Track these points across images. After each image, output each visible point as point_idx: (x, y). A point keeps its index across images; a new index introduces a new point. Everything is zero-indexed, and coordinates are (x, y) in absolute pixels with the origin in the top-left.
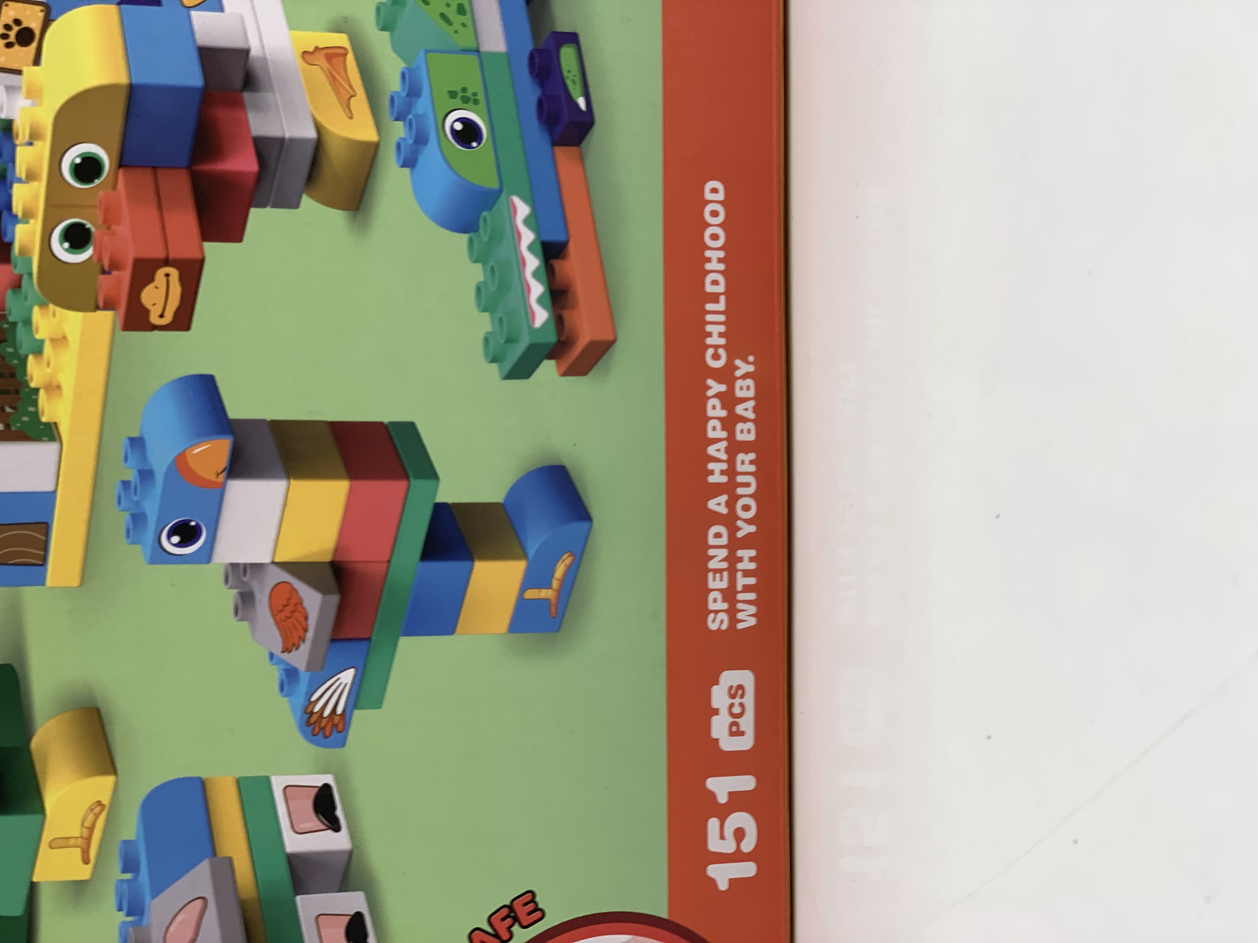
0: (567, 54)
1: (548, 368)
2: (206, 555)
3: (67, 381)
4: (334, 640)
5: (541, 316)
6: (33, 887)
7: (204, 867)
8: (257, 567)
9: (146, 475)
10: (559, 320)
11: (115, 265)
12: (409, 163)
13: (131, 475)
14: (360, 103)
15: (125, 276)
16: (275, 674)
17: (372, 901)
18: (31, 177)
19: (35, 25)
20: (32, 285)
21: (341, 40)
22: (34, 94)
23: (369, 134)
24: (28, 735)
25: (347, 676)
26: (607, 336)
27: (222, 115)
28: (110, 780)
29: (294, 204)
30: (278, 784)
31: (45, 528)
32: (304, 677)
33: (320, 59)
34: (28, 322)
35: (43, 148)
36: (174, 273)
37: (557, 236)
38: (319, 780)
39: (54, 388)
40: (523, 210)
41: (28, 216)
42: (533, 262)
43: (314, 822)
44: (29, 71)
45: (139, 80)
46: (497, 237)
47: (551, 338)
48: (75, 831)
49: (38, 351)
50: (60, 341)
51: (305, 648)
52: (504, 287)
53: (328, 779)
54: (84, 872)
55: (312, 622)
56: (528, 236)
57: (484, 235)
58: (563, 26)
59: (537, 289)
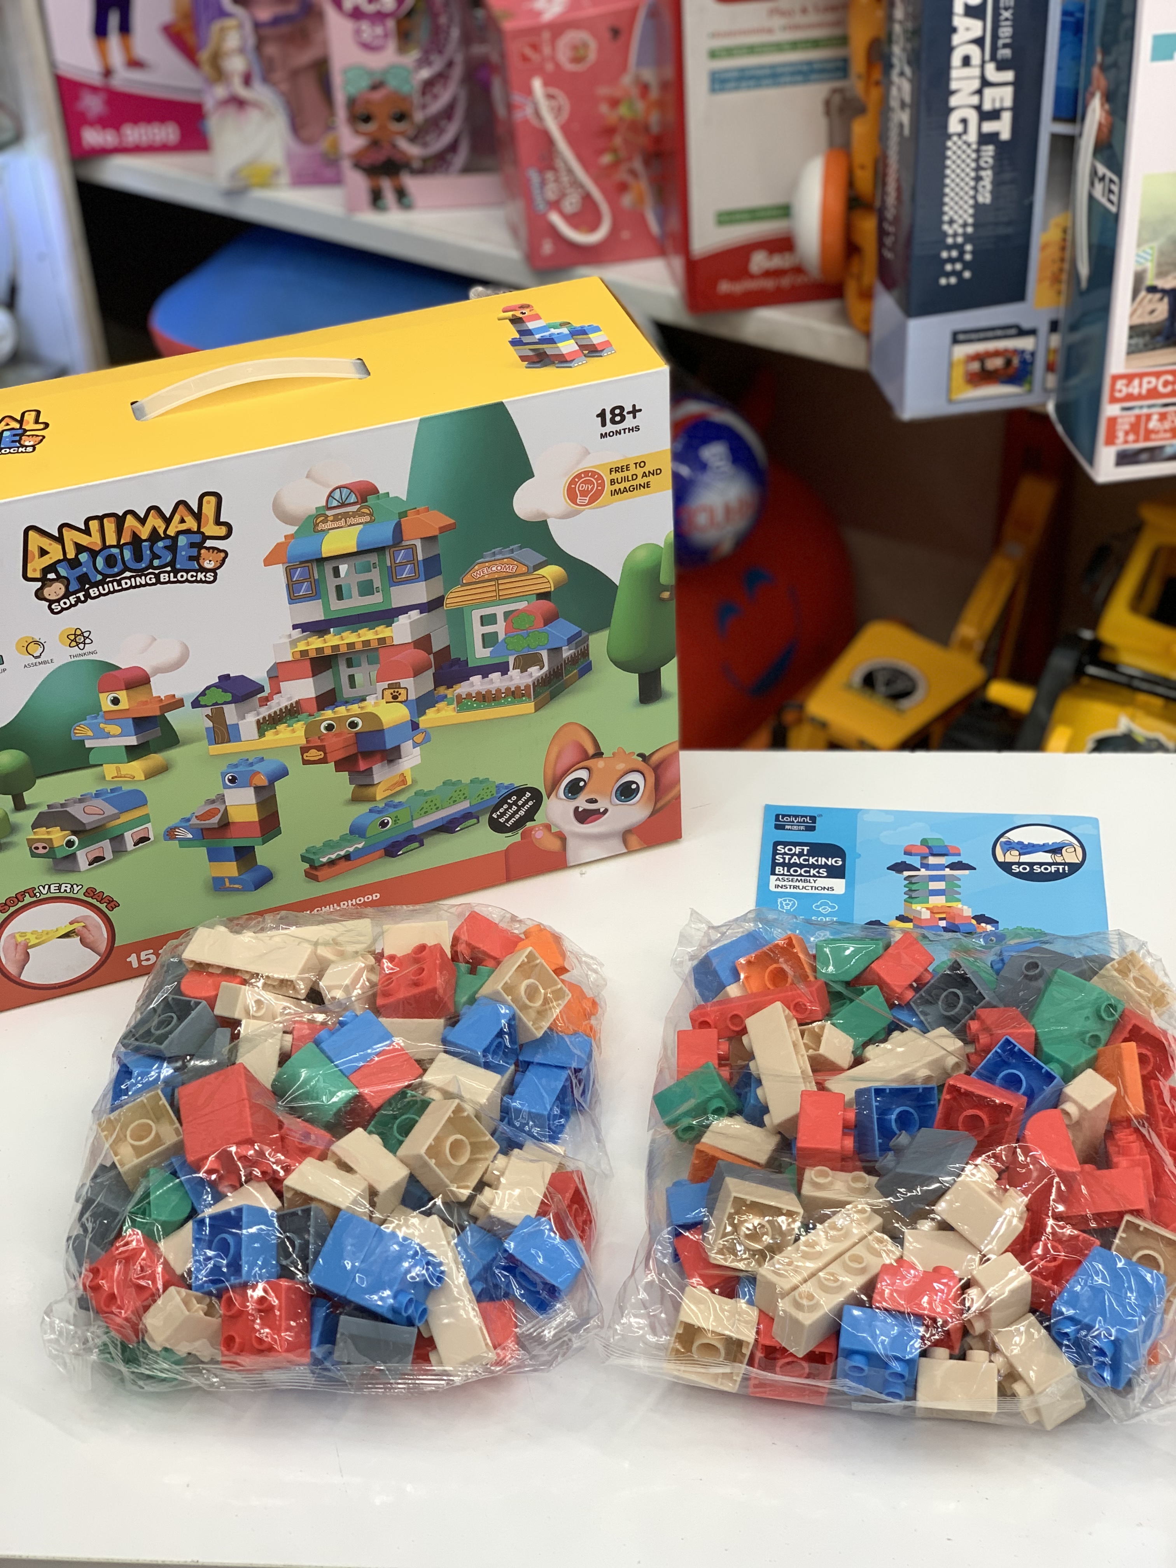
0: (417, 844)
1: (307, 866)
2: (226, 787)
3: (280, 736)
4: (202, 829)
5: (324, 860)
6: (102, 765)
7: (116, 811)
8: (225, 802)
9: (251, 764)
10: (324, 865)
11: (322, 740)
12: (371, 811)
13: (250, 761)
14: (389, 793)
15: (319, 744)
16: (188, 816)
17: (109, 861)
18: (348, 710)
19: (399, 699)
20: (311, 719)
21: (409, 782)
22: (376, 704)
23: (378, 798)
24: (155, 753)
25: (190, 836)
26: (320, 879)
27: (378, 757)
28: (143, 778)
29: (351, 783)
30: (148, 825)
31: (229, 741)
32: (188, 824)
33: (402, 778)
34: (299, 721)
35: (359, 711)
36: (322, 756)
37: (352, 857)
38: (151, 836)
39: (277, 733)
40: (360, 846)
41: (334, 713)
42: (342, 853)
43: (136, 838)
44: (384, 701)
45: (386, 732)
46: (349, 841)
47: (317, 865)
48: (123, 773)
49: (289, 726)
50: (293, 731)
51: (198, 822)
52: (332, 847)
53: (152, 839)
54: (108, 778)
55: (207, 822)
56: (351, 849)
57: (349, 837)
58: (425, 841)
59: (333, 856)
